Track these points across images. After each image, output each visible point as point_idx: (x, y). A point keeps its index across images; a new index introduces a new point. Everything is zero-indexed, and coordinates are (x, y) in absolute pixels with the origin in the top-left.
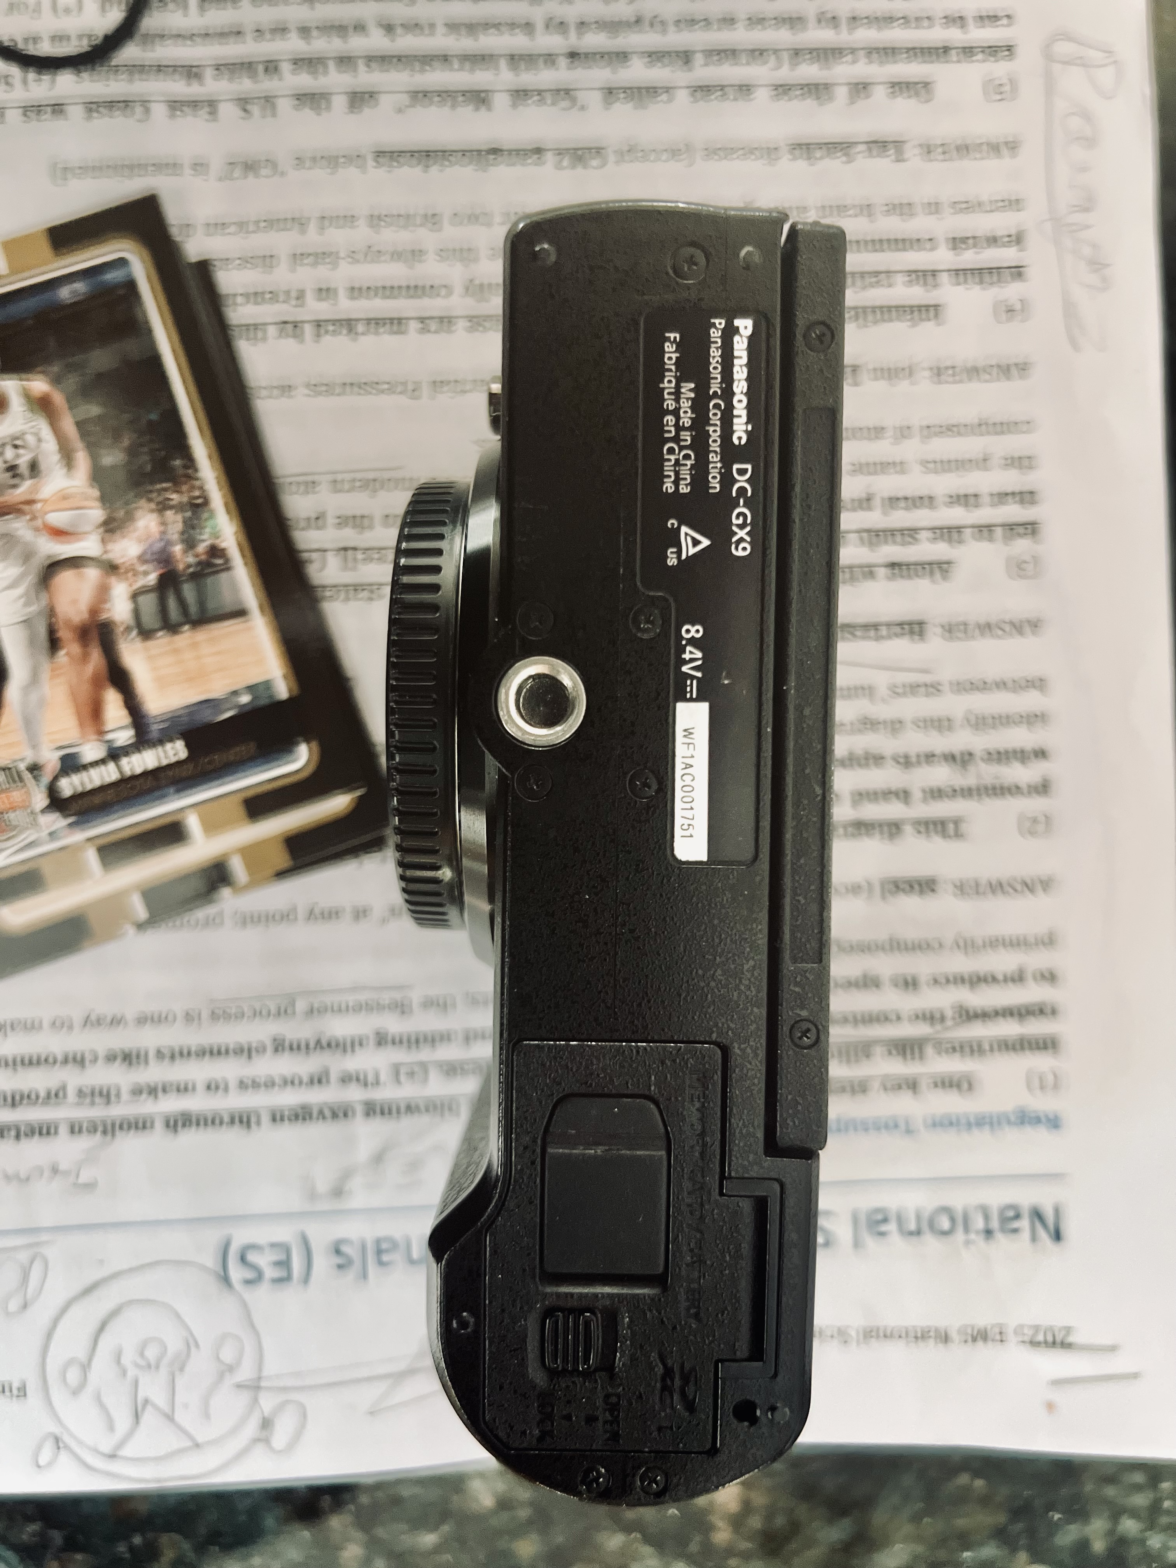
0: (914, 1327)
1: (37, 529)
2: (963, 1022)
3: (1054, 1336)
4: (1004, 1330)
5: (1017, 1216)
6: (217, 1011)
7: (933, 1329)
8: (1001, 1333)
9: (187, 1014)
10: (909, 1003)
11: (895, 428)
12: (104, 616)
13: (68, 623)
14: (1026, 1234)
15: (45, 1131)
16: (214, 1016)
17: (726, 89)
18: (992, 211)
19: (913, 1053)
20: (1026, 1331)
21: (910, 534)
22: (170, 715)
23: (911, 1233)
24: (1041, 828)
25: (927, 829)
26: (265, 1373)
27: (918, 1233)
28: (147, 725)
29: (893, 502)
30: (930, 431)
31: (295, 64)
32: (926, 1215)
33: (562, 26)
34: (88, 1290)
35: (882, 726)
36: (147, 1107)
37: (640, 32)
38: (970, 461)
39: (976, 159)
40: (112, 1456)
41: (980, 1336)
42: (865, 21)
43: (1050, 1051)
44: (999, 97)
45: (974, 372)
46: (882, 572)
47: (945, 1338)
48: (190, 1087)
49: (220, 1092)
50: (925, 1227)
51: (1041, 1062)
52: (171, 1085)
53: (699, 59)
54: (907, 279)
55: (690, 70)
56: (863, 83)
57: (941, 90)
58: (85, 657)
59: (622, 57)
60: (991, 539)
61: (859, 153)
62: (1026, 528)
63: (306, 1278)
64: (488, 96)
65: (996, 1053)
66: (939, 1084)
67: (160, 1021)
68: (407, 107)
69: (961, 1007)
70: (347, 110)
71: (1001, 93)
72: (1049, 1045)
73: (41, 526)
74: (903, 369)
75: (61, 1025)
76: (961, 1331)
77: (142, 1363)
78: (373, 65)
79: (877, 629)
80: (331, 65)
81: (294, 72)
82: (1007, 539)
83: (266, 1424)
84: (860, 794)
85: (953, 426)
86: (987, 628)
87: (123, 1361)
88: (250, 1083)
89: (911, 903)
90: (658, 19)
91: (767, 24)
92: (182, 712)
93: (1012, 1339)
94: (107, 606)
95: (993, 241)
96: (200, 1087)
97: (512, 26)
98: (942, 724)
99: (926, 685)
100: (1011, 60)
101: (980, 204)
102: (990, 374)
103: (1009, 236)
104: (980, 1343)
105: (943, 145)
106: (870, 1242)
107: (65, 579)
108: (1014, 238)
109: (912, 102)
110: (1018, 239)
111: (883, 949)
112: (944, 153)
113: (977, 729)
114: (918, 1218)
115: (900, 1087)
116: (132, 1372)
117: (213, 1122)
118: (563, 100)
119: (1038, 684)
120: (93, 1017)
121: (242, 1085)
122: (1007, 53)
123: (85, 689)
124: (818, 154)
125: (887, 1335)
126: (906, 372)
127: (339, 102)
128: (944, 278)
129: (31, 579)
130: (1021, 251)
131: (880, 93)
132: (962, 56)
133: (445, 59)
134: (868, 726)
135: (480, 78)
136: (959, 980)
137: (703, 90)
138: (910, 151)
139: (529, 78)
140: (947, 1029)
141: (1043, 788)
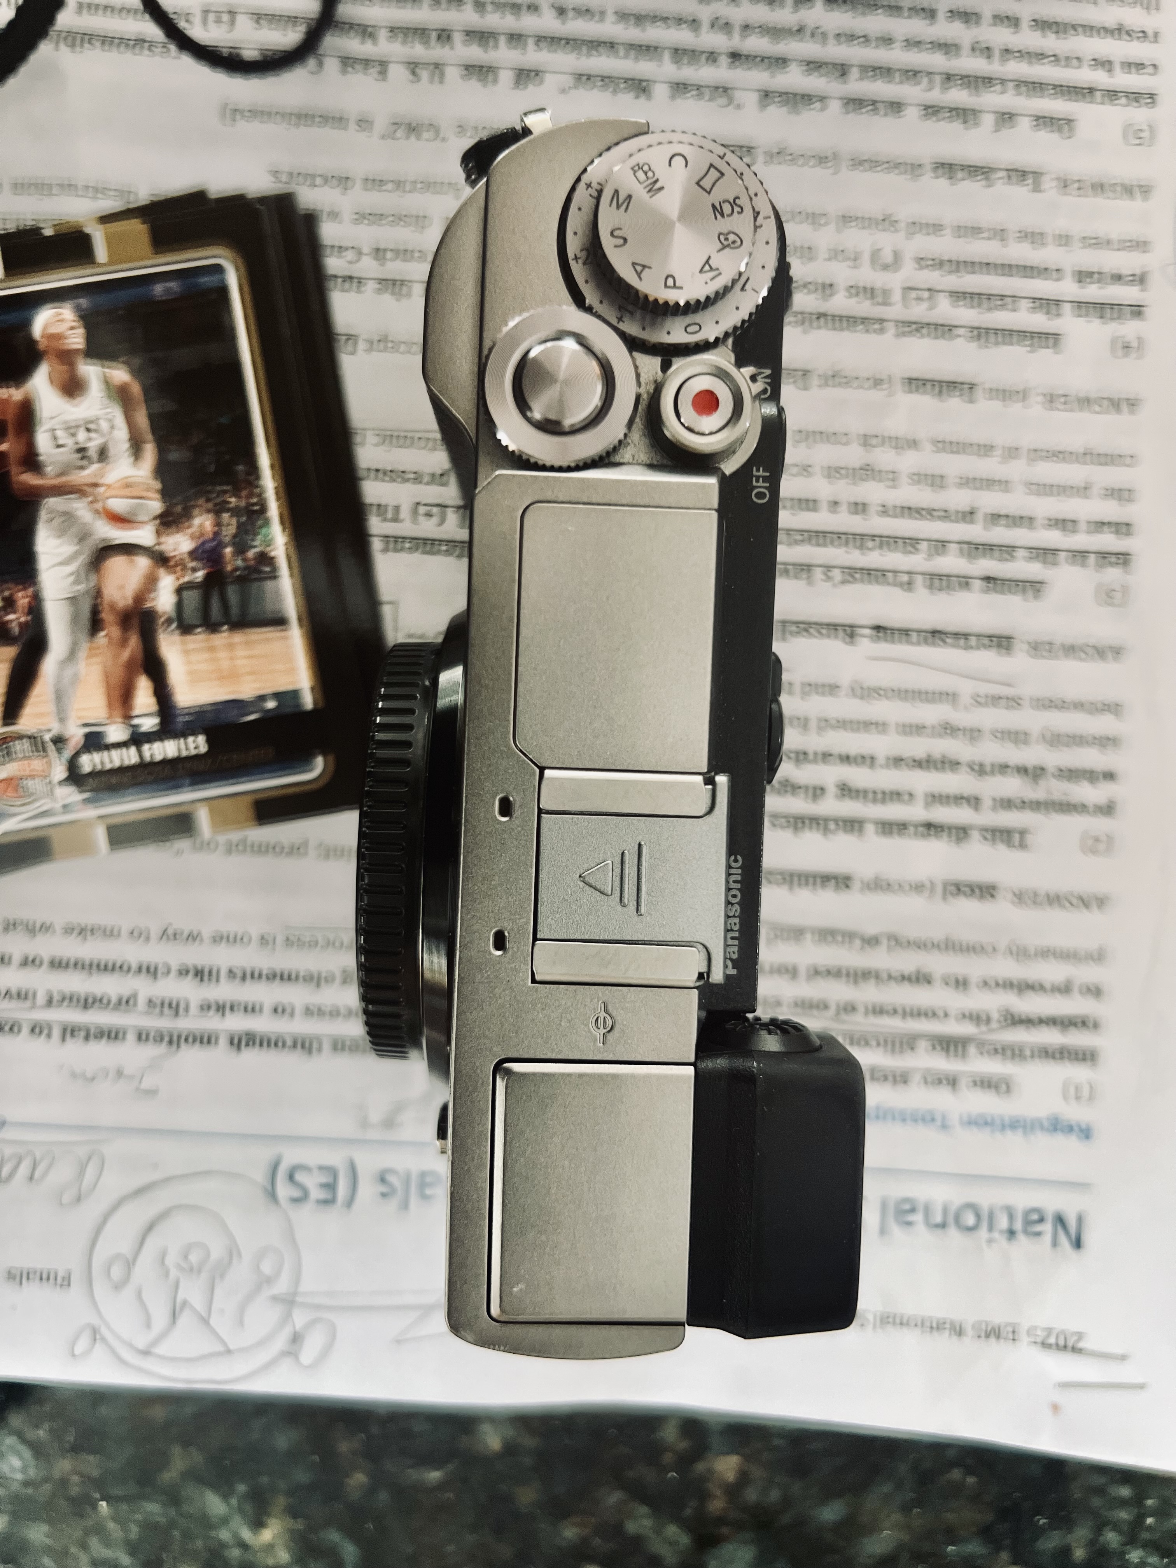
0: (930, 1317)
1: (97, 512)
2: (1007, 1026)
3: (1066, 1339)
4: (1016, 1330)
5: (1041, 1220)
6: (291, 938)
7: (948, 1321)
8: (1014, 1332)
9: (263, 938)
10: (956, 1001)
11: (1003, 447)
12: (148, 605)
13: (112, 606)
14: (1048, 1238)
15: (113, 1035)
16: (288, 942)
17: (878, 105)
18: (1119, 250)
19: (956, 1051)
20: (1039, 1332)
21: (1007, 551)
22: (197, 709)
23: (937, 1226)
24: (1102, 847)
25: (994, 835)
26: (301, 1289)
27: (943, 1226)
28: (175, 716)
29: (995, 518)
30: (1038, 454)
31: (467, 35)
32: (953, 1209)
33: (727, 27)
34: (140, 1192)
35: (961, 733)
36: (212, 1023)
37: (801, 40)
38: (1072, 487)
39: (1108, 198)
40: (146, 1353)
41: (993, 1333)
42: (1017, 54)
43: (1089, 1063)
44: (1137, 141)
45: (1085, 402)
46: (977, 584)
47: (958, 1331)
48: (257, 1008)
49: (287, 1015)
50: (951, 1220)
51: (1079, 1073)
52: (239, 1004)
53: (854, 73)
54: (1031, 305)
55: (845, 82)
56: (1009, 113)
57: (1083, 129)
58: (124, 642)
59: (781, 62)
60: (1083, 565)
61: (1000, 178)
62: (1119, 558)
63: (349, 1203)
64: (648, 85)
65: (1037, 1060)
66: (978, 1083)
67: (235, 941)
68: (570, 88)
69: (1007, 1011)
70: (512, 86)
71: (1140, 138)
72: (1088, 1057)
73: (101, 510)
74: (1018, 392)
75: (138, 935)
76: (976, 1326)
77: (184, 1265)
78: (543, 44)
79: (966, 639)
80: (502, 40)
81: (466, 43)
82: (1100, 566)
83: (296, 1339)
84: (934, 796)
85: (1060, 452)
86: (1071, 650)
87: (167, 1262)
88: (316, 1010)
89: (968, 906)
90: (820, 31)
91: (923, 47)
92: (208, 708)
93: (1024, 1339)
94: (152, 595)
95: (1118, 278)
96: (267, 1009)
97: (680, 21)
98: (1018, 737)
99: (1008, 698)
100: (1153, 108)
101: (1108, 242)
102: (1100, 406)
103: (1133, 275)
104: (993, 1340)
105: (1079, 181)
106: (896, 1231)
107: (116, 564)
108: (1137, 278)
109: (1055, 136)
110: (1140, 279)
111: (938, 947)
112: (1079, 189)
113: (1051, 746)
114: (945, 1211)
115: (940, 1082)
116: (174, 1273)
117: (276, 1045)
118: (721, 97)
119: (1113, 708)
120: (170, 932)
121: (308, 1012)
122: (1149, 101)
123: (118, 674)
124: (960, 175)
125: (903, 1323)
126: (1021, 395)
127: (506, 77)
128: (1067, 308)
129: (83, 559)
130: (1142, 290)
131: (1024, 124)
132: (1106, 99)
133: (611, 46)
134: (948, 731)
135: (644, 68)
136: (1009, 985)
137: (855, 104)
138: (1048, 183)
139: (689, 73)
140: (991, 1031)
141: (1108, 809)
